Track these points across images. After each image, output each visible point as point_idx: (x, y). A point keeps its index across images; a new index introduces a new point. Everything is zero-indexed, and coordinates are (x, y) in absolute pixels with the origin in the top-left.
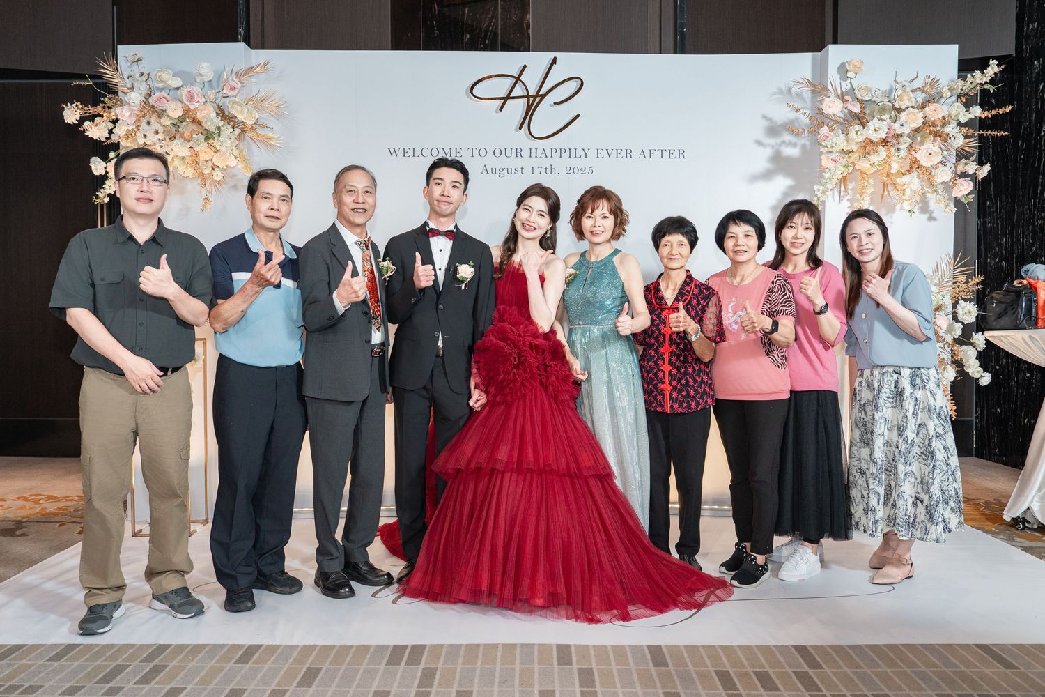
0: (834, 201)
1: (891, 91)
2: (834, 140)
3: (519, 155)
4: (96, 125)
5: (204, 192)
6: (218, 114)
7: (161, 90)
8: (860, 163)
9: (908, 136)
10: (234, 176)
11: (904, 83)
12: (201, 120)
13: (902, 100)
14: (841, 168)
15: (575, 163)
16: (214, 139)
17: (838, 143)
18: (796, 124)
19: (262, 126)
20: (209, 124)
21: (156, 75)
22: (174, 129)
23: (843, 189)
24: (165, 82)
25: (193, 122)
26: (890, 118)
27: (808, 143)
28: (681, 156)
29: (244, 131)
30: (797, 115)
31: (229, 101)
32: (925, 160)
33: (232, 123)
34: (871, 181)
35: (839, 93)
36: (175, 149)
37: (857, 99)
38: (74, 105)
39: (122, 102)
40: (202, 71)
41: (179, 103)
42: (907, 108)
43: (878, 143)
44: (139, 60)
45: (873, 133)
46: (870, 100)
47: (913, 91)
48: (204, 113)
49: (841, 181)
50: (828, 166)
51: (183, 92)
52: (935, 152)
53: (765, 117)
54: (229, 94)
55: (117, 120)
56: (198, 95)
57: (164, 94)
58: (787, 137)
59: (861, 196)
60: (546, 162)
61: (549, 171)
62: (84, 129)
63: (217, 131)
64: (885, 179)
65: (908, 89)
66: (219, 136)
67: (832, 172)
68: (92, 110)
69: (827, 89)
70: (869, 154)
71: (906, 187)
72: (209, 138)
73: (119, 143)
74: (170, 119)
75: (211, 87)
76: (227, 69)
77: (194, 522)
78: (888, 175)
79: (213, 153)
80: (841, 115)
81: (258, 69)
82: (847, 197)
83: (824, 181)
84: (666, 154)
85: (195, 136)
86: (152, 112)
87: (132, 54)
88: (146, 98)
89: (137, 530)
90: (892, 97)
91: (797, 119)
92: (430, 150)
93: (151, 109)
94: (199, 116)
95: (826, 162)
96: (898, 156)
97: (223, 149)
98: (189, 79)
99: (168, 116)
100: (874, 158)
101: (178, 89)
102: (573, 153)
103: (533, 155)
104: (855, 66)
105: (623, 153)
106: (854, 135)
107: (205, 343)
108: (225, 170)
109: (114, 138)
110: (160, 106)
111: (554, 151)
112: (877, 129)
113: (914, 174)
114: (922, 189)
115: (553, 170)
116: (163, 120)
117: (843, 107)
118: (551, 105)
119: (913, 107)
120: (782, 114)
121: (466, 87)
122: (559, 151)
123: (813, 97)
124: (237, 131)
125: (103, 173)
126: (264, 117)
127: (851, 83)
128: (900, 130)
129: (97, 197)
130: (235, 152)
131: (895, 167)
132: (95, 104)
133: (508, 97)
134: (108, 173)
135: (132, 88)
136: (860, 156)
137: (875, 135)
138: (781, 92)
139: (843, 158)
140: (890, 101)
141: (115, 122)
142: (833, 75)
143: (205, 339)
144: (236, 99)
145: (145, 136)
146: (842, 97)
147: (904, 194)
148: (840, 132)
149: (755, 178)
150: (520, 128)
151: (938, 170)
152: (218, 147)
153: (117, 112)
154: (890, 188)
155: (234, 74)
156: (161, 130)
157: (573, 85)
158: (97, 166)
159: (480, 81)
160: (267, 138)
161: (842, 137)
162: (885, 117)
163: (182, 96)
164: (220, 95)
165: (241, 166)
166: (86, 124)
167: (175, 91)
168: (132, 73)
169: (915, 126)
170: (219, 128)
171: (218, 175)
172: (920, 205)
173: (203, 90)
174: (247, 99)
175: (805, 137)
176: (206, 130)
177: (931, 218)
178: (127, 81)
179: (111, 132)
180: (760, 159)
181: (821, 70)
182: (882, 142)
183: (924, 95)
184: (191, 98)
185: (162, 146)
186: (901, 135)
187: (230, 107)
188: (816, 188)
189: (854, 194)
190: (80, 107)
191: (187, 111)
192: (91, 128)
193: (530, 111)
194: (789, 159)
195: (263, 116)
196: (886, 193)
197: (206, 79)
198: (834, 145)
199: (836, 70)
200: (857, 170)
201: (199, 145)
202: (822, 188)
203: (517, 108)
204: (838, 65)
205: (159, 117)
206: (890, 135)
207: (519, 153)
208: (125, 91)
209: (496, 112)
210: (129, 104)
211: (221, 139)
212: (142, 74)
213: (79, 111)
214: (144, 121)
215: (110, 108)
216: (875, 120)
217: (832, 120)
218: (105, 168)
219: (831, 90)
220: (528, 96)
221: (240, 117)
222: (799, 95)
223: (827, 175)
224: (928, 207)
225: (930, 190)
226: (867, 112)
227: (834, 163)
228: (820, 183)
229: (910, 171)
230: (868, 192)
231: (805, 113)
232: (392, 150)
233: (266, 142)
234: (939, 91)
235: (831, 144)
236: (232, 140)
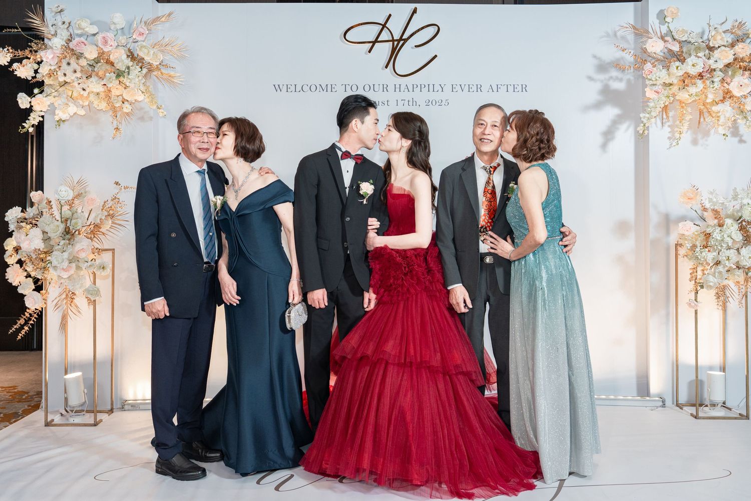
0: (657, 127)
1: (703, 33)
2: (657, 75)
3: (385, 90)
4: (24, 66)
5: (115, 122)
6: (128, 56)
7: (80, 36)
8: (680, 94)
9: (721, 70)
10: (141, 109)
11: (716, 26)
12: (113, 61)
13: (715, 40)
14: (664, 99)
15: (433, 96)
16: (124, 77)
17: (661, 76)
18: (622, 62)
19: (166, 66)
20: (120, 64)
21: (76, 23)
22: (90, 69)
23: (665, 116)
24: (83, 29)
25: (107, 63)
26: (705, 55)
27: (632, 78)
28: (524, 90)
29: (150, 71)
30: (623, 54)
31: (137, 46)
32: (738, 90)
33: (140, 64)
34: (689, 109)
35: (659, 35)
36: (90, 86)
37: (675, 39)
38: (6, 49)
39: (46, 47)
40: (115, 20)
41: (95, 47)
42: (719, 47)
43: (695, 77)
44: (61, 11)
45: (691, 68)
46: (686, 41)
47: (724, 32)
48: (117, 55)
49: (663, 110)
50: (651, 97)
51: (99, 38)
52: (745, 84)
53: (595, 57)
54: (138, 39)
55: (42, 61)
56: (111, 40)
57: (83, 39)
58: (614, 73)
59: (680, 122)
60: (408, 96)
61: (411, 103)
62: (13, 70)
63: (127, 70)
64: (702, 107)
65: (721, 31)
66: (129, 74)
67: (656, 103)
68: (20, 53)
69: (648, 32)
70: (687, 86)
71: (720, 114)
72: (120, 76)
73: (43, 81)
74: (87, 61)
75: (123, 34)
76: (137, 19)
77: (100, 412)
78: (704, 105)
79: (123, 89)
80: (662, 54)
81: (163, 19)
82: (668, 124)
83: (649, 109)
84: (511, 89)
85: (108, 74)
86: (72, 54)
87: (56, 6)
88: (67, 43)
89: (49, 420)
90: (705, 37)
91: (622, 58)
92: (309, 86)
93: (71, 52)
94: (112, 58)
95: (649, 93)
96: (713, 88)
97: (132, 85)
98: (104, 26)
99: (85, 58)
100: (693, 90)
101: (94, 35)
102: (430, 88)
103: (397, 90)
104: (673, 13)
105: (474, 88)
106: (675, 69)
107: (113, 253)
108: (134, 103)
109: (39, 77)
110: (78, 50)
111: (415, 86)
112: (695, 64)
113: (727, 103)
114: (734, 116)
115: (415, 103)
116: (80, 61)
117: (664, 46)
118: (412, 48)
119: (723, 46)
120: (610, 53)
121: (340, 33)
122: (419, 86)
123: (635, 39)
124: (145, 71)
125: (28, 106)
126: (168, 59)
127: (668, 27)
128: (715, 65)
129: (23, 127)
130: (143, 88)
131: (710, 98)
132: (23, 49)
133: (376, 41)
134: (32, 106)
135: (55, 35)
136: (680, 88)
137: (693, 70)
138: (608, 35)
139: (665, 90)
140: (703, 42)
141: (39, 63)
142: (653, 20)
143: (114, 249)
144: (144, 44)
145: (65, 75)
146: (662, 38)
147: (718, 120)
148: (661, 68)
149: (587, 108)
150: (386, 67)
151: (747, 100)
152: (128, 84)
153: (42, 55)
154: (706, 114)
155: (143, 23)
156: (78, 69)
157: (432, 31)
158: (23, 101)
159: (352, 27)
160: (170, 76)
161: (664, 71)
162: (699, 55)
163: (98, 40)
164: (131, 40)
165: (147, 100)
166: (15, 65)
167: (92, 37)
168: (55, 22)
169: (727, 61)
170: (128, 68)
171: (127, 108)
172: (731, 130)
173: (117, 36)
174: (154, 43)
175: (630, 72)
176: (118, 69)
177: (741, 141)
178: (51, 28)
179: (36, 72)
180: (592, 92)
181: (643, 16)
182: (699, 76)
183: (732, 36)
184: (106, 42)
185: (79, 84)
186: (715, 70)
187: (138, 50)
188: (642, 115)
189: (674, 122)
190: (11, 51)
191: (101, 54)
192: (19, 68)
193: (395, 52)
194: (616, 93)
195: (168, 57)
196: (702, 120)
197: (119, 27)
198: (658, 79)
199: (656, 16)
200: (677, 100)
201: (111, 82)
202: (647, 115)
203: (384, 49)
204: (657, 12)
205: (78, 59)
206: (705, 70)
207: (385, 88)
208: (50, 37)
209: (366, 53)
210: (52, 48)
211: (130, 77)
212: (64, 23)
213: (9, 54)
214: (64, 62)
215: (36, 52)
216: (693, 57)
217: (654, 58)
218: (30, 102)
219: (653, 34)
220: (393, 41)
221: (147, 59)
222: (623, 38)
223: (651, 104)
224: (738, 131)
225: (740, 117)
226: (684, 51)
227: (656, 94)
228: (644, 111)
229: (722, 101)
230: (686, 118)
231: (630, 52)
232: (277, 87)
233: (169, 80)
234: (745, 32)
235: (655, 78)
236: (140, 78)
